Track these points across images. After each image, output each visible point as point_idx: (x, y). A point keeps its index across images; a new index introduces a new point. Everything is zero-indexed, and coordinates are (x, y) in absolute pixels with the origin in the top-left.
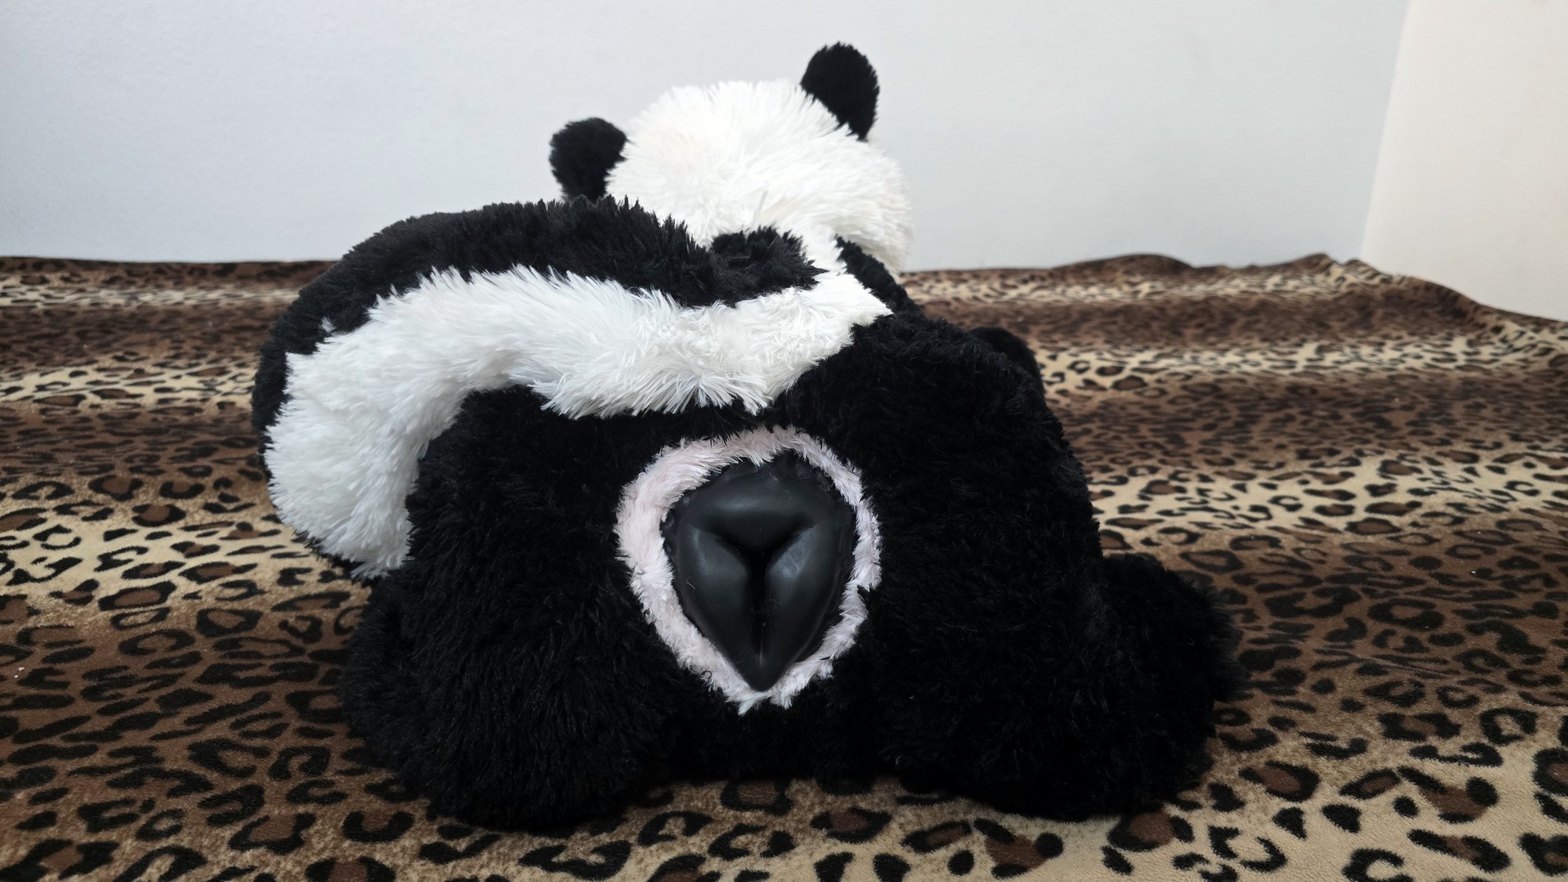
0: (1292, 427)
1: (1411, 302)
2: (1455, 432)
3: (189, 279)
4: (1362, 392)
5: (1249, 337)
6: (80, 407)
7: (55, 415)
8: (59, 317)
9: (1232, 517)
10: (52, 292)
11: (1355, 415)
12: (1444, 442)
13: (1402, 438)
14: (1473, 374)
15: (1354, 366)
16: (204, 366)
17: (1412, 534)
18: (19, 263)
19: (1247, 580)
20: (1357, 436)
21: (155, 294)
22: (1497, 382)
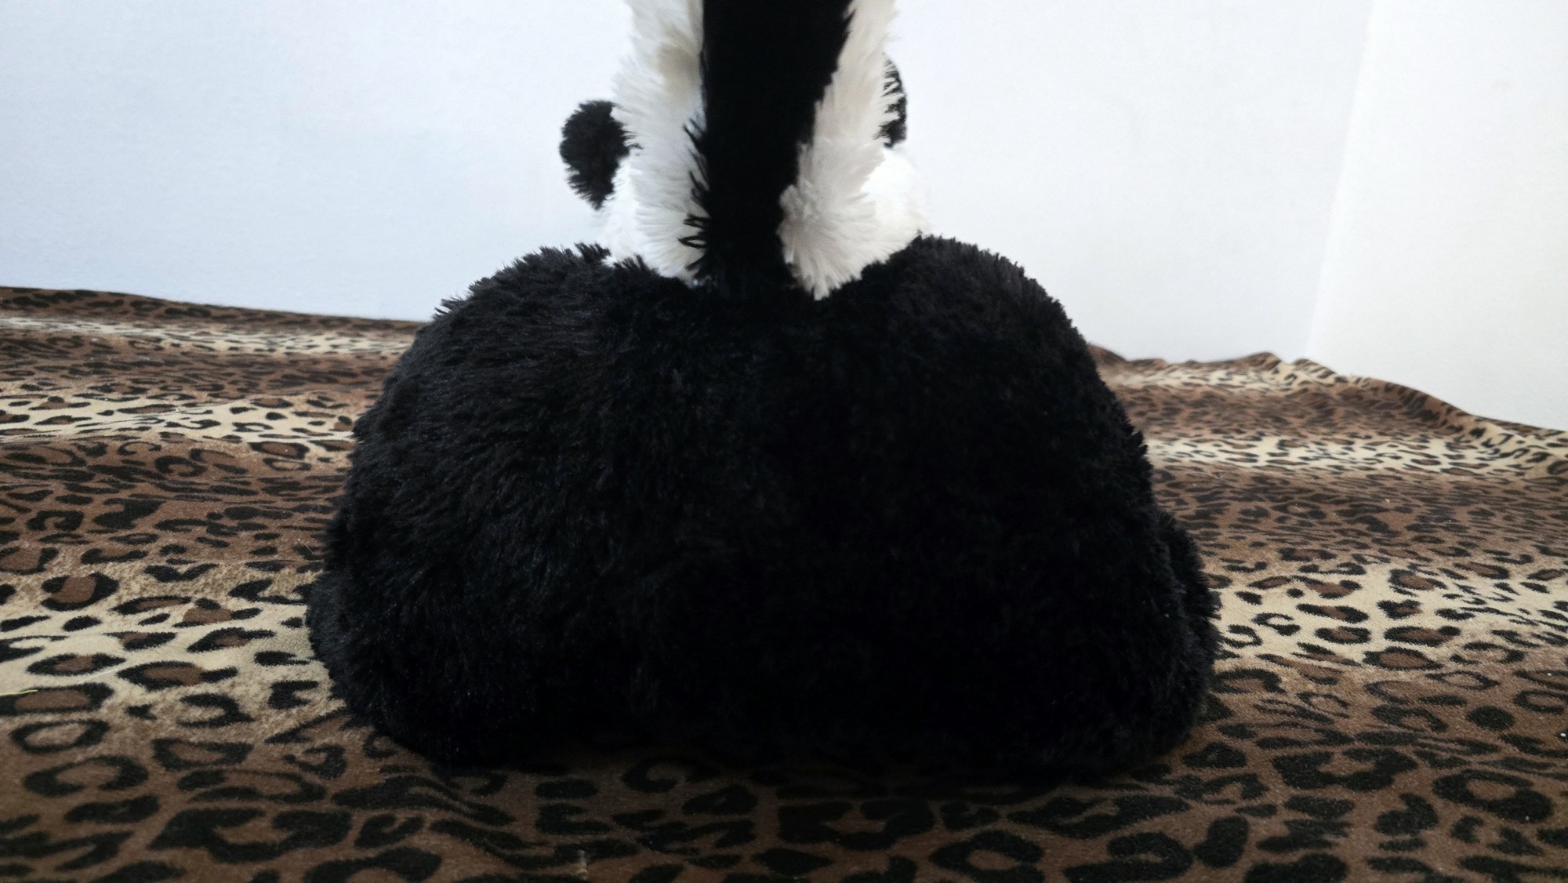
0: (1268, 524)
2: (1469, 540)
4: (1345, 490)
5: (1198, 428)
11: (1341, 513)
12: (1459, 553)
13: (1407, 545)
14: (1463, 479)
15: (1323, 463)
17: (1459, 672)
20: (1350, 538)
22: (1494, 488)
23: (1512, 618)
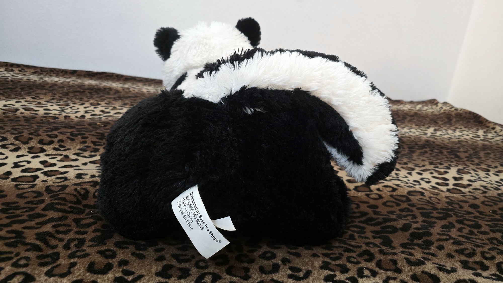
0: (427, 155)
1: (465, 117)
2: (481, 161)
3: (61, 74)
4: (450, 145)
5: (411, 124)
6: (17, 113)
7: (8, 115)
8: (15, 83)
9: (407, 183)
10: (14, 74)
11: (448, 152)
12: (478, 164)
13: (464, 162)
14: (486, 143)
15: (446, 136)
16: (62, 103)
17: (469, 195)
18: (5, 64)
19: (413, 205)
20: (449, 159)
21: (49, 78)
22: (494, 146)
23: (487, 183)
